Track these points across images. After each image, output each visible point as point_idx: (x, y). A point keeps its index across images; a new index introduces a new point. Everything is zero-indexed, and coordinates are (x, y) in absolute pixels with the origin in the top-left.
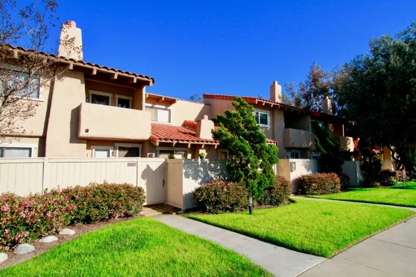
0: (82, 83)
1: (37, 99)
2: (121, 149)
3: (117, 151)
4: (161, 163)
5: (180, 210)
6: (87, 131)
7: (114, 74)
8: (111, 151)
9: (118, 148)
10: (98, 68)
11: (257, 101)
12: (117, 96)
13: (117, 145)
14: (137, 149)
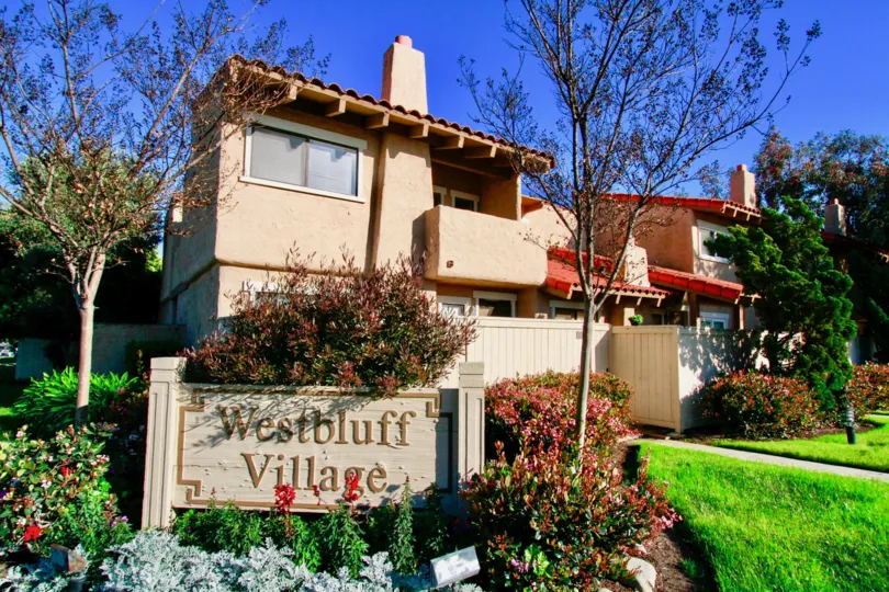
0: (427, 166)
1: (354, 198)
2: (483, 303)
3: (478, 306)
4: (603, 334)
5: (673, 430)
6: (450, 264)
7: (491, 147)
8: (467, 308)
9: (478, 301)
10: (467, 135)
11: (725, 206)
12: (455, 194)
13: (478, 295)
14: (508, 303)
